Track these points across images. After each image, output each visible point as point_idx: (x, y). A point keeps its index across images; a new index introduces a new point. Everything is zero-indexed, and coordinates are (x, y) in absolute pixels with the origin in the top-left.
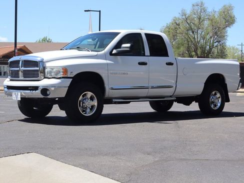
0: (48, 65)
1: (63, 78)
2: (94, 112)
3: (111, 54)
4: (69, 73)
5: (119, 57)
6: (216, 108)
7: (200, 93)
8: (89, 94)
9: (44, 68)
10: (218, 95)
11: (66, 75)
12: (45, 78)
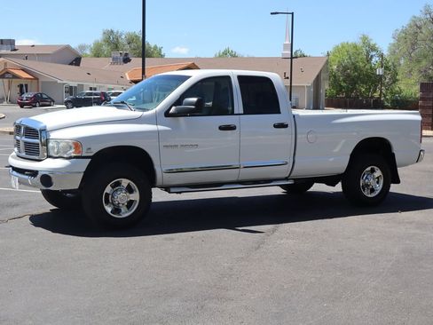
0: (53, 135)
1: (75, 157)
2: (133, 211)
3: (167, 114)
4: (85, 150)
5: (181, 119)
6: (373, 195)
7: (343, 171)
8: (125, 182)
9: (47, 141)
10: (378, 173)
11: (79, 152)
12: (49, 157)
